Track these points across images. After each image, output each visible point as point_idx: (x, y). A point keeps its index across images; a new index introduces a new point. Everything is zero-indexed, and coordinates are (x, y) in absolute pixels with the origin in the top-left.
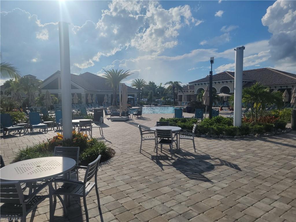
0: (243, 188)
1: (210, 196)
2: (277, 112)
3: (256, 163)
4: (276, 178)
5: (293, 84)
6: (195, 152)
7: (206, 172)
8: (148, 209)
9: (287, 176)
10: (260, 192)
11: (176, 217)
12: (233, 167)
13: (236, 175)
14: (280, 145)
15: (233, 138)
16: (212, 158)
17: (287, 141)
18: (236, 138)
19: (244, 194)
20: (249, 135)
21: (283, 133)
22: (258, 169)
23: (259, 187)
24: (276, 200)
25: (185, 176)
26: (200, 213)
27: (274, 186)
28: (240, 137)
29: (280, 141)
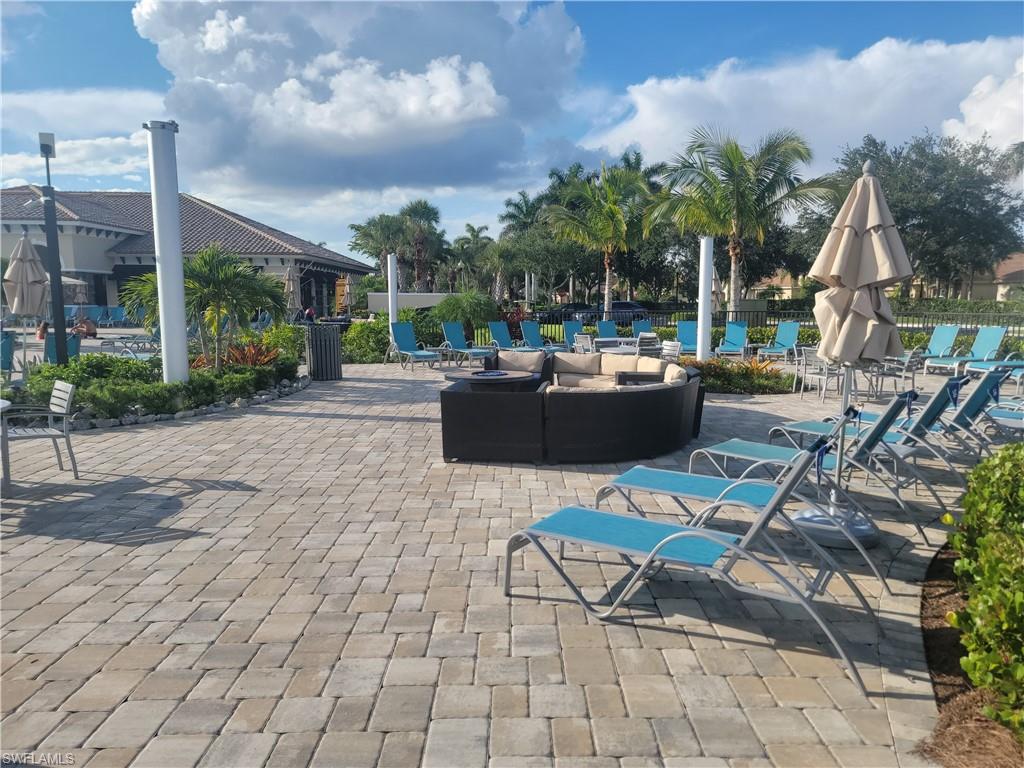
0: (292, 523)
1: (228, 561)
2: (253, 336)
3: (281, 466)
4: (345, 485)
5: (266, 253)
6: (77, 478)
7: (165, 518)
8: (66, 652)
9: (362, 475)
10: (332, 518)
11: (177, 628)
12: (234, 489)
13: (253, 502)
14: (309, 419)
15: (173, 419)
16: (152, 481)
17: (319, 408)
18: (183, 418)
19: (304, 532)
20: (216, 406)
21: (298, 390)
22: (297, 477)
23: (323, 509)
24: (371, 522)
25: (110, 546)
26: (232, 599)
27: (351, 499)
28: (192, 412)
29: (301, 409)
